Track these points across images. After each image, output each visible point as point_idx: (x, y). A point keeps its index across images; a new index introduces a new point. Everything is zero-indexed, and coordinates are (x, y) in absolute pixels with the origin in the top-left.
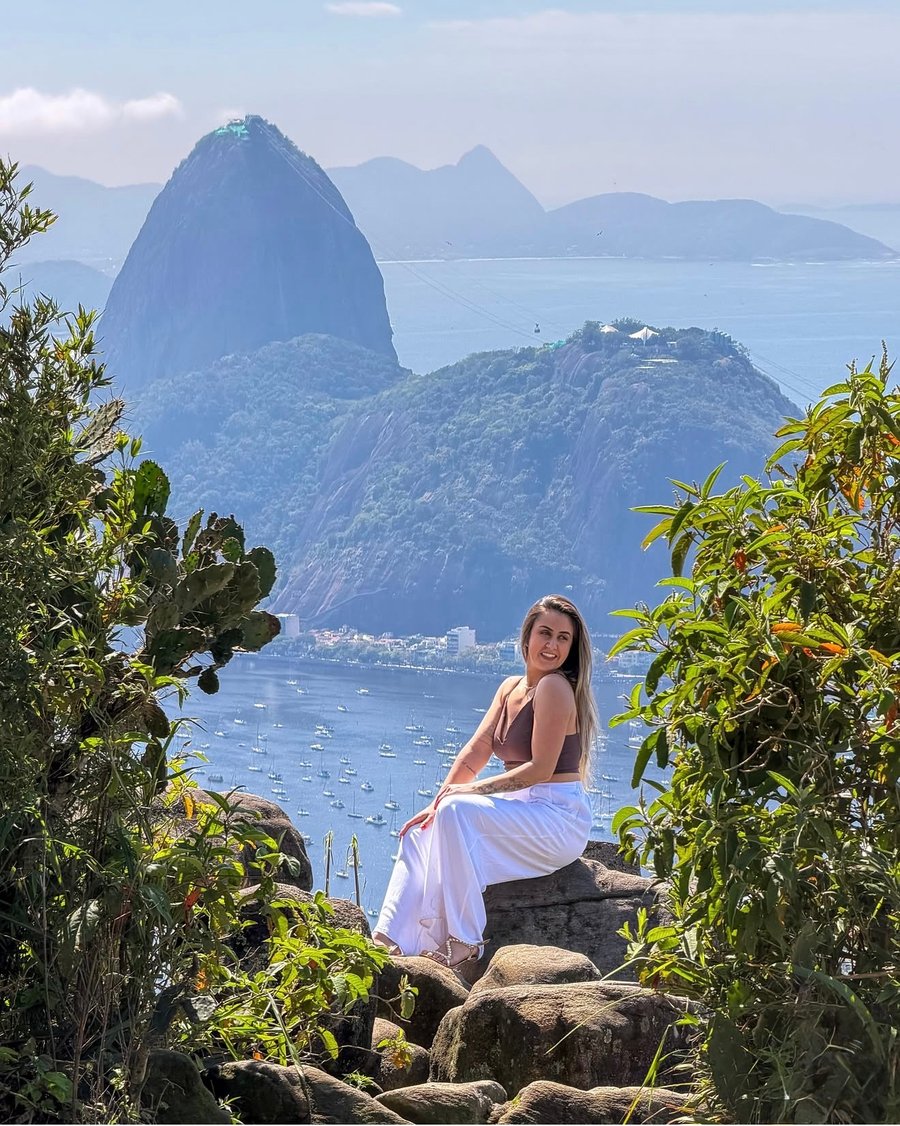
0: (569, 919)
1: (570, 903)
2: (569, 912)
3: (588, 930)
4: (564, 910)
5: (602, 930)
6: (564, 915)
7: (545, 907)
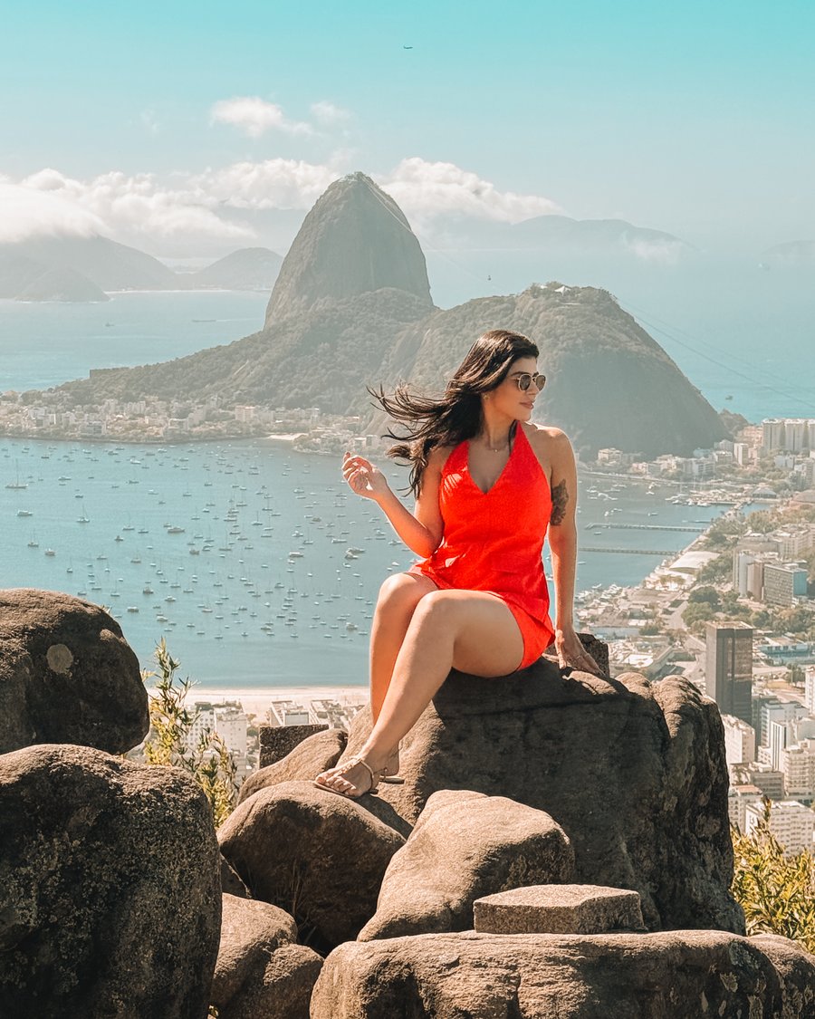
0: (526, 730)
1: (529, 710)
2: (526, 721)
3: (549, 744)
4: (520, 718)
5: (565, 745)
6: (519, 724)
7: (497, 714)
